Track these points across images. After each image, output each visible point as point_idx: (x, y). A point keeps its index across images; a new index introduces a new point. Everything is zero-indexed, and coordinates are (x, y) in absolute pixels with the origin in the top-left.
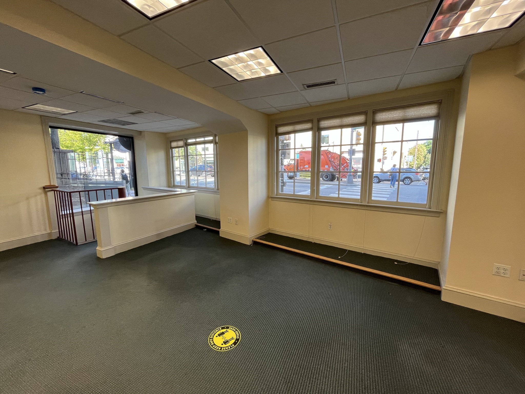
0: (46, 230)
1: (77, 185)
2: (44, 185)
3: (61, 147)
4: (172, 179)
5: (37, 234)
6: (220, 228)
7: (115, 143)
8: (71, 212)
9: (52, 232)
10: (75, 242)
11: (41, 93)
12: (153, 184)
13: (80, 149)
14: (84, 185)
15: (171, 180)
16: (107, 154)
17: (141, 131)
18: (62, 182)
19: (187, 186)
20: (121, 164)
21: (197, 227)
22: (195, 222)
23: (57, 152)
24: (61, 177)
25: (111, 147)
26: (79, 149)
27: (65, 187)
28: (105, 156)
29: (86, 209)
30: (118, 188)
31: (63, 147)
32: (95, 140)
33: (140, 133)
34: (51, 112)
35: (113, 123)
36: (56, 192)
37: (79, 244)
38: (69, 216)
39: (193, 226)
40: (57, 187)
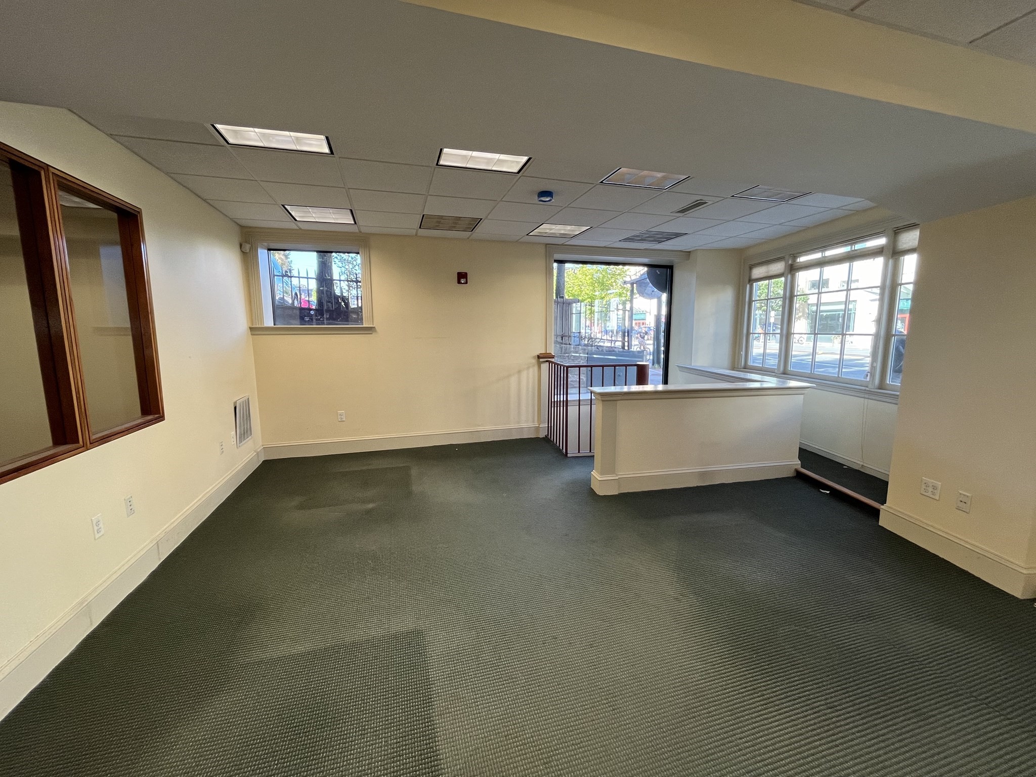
0: (533, 421)
1: (578, 355)
2: (538, 353)
3: (567, 297)
4: (743, 353)
5: (524, 425)
6: (883, 502)
7: (639, 283)
8: (565, 399)
9: (540, 426)
10: (564, 450)
11: (548, 199)
12: (701, 360)
13: (589, 298)
14: (586, 355)
15: (739, 353)
16: (624, 303)
17: (690, 252)
18: (562, 348)
19: (782, 369)
20: (641, 322)
21: (799, 475)
22: (796, 463)
23: (560, 303)
24: (561, 341)
25: (632, 291)
26: (587, 298)
27: (564, 358)
28: (621, 307)
29: (586, 396)
30: (638, 366)
31: (569, 297)
32: (610, 282)
33: (688, 254)
34: (558, 235)
35: (643, 240)
36: (551, 364)
37: (569, 455)
38: (562, 404)
39: (790, 473)
40: (553, 357)
